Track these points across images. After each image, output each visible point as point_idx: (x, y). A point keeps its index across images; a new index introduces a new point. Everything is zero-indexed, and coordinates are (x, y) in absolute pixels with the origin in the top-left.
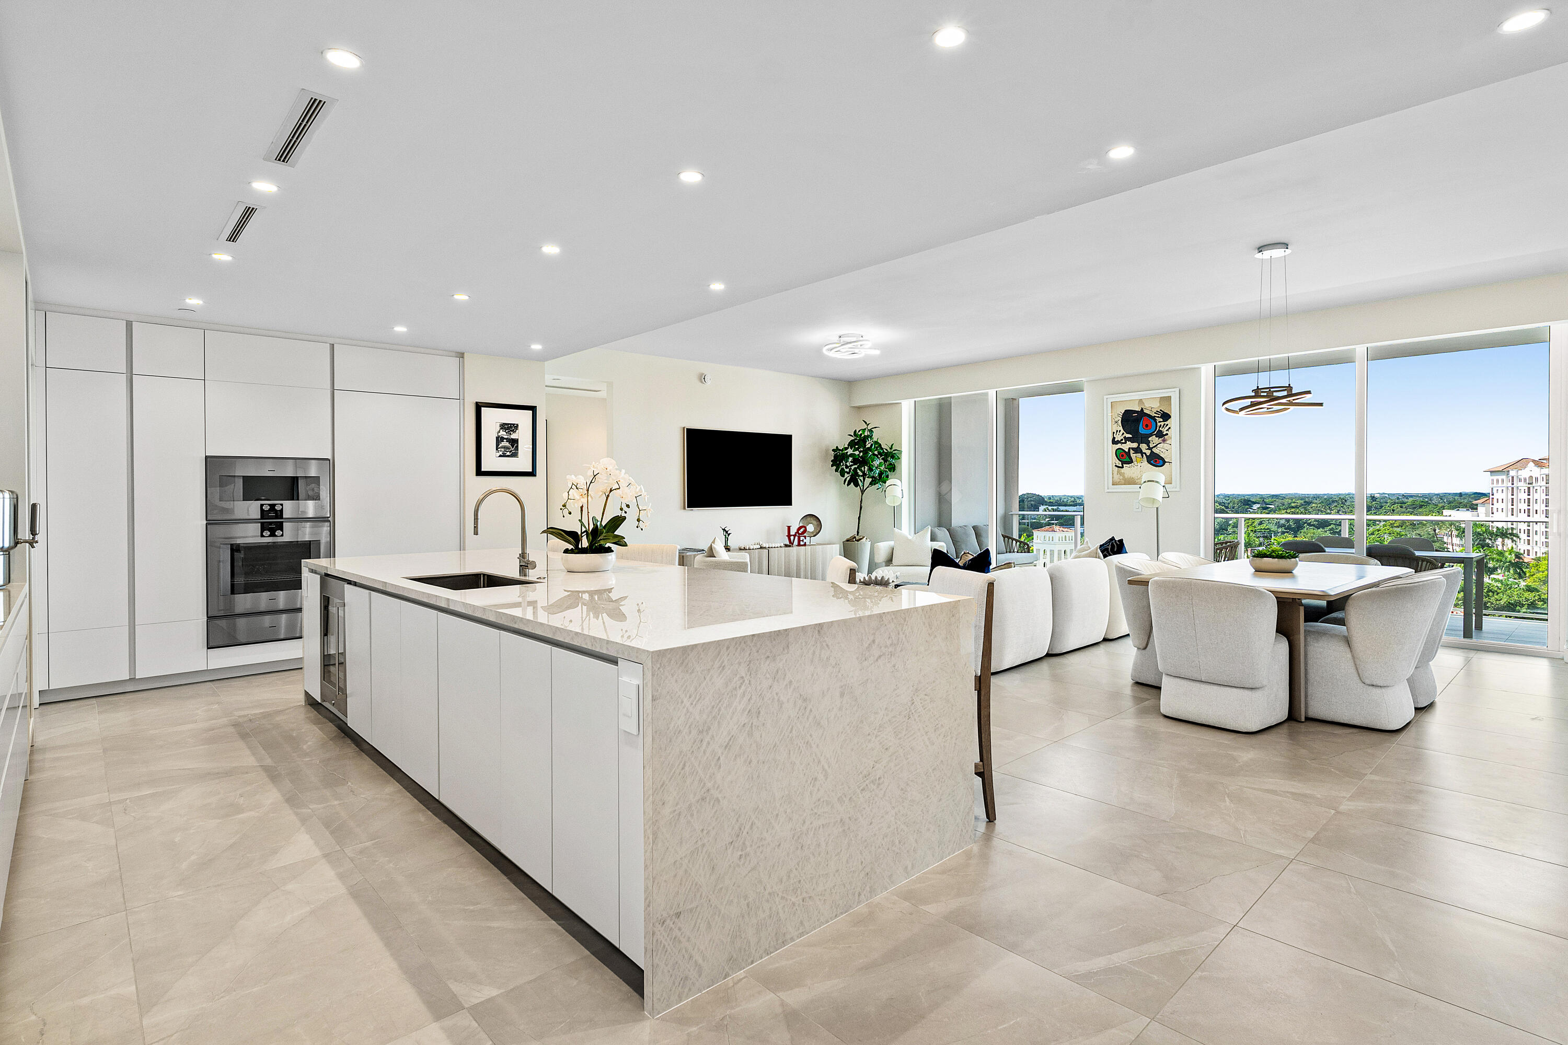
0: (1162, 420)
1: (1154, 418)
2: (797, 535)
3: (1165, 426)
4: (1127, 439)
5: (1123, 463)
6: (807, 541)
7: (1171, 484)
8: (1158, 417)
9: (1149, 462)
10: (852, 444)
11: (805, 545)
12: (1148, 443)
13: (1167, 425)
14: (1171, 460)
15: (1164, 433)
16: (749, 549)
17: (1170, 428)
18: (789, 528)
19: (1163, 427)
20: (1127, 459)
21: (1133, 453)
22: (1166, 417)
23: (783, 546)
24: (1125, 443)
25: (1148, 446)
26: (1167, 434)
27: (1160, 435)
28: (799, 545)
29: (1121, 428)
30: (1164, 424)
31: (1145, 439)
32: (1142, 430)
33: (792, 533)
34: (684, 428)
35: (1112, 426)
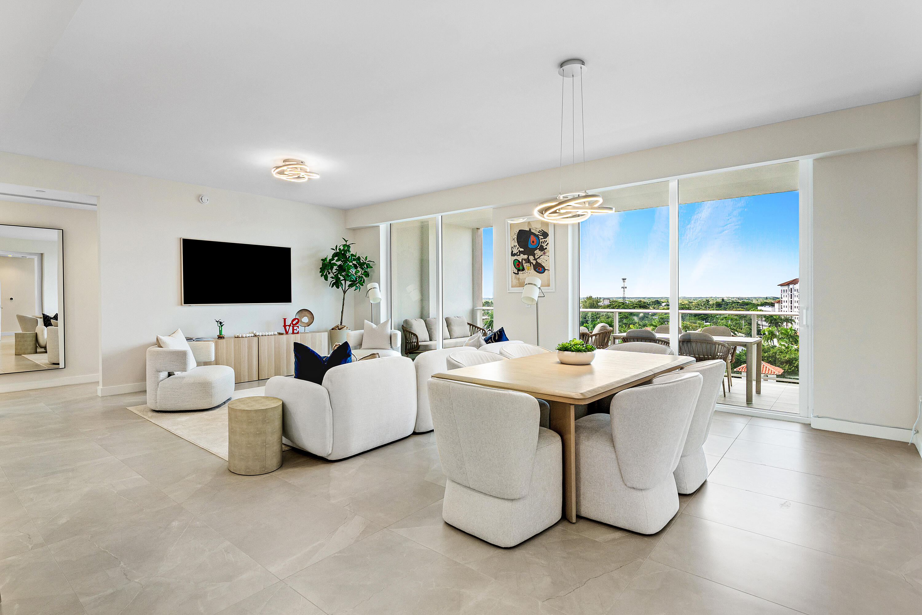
0: (543, 238)
1: (538, 236)
2: (292, 325)
3: (545, 242)
4: (520, 252)
5: (519, 270)
6: (301, 329)
7: (549, 286)
8: (540, 235)
9: (535, 270)
10: (335, 255)
11: (298, 333)
12: (534, 255)
13: (546, 241)
14: (549, 268)
15: (544, 248)
16: (242, 337)
17: (548, 244)
18: (285, 319)
19: (544, 243)
20: (521, 268)
21: (525, 263)
22: (545, 235)
23: (276, 333)
24: (519, 255)
25: (534, 257)
26: (546, 248)
27: (542, 249)
28: (293, 333)
29: (517, 244)
31: (531, 252)
32: (530, 246)
33: (288, 323)
34: (181, 238)
35: (511, 242)
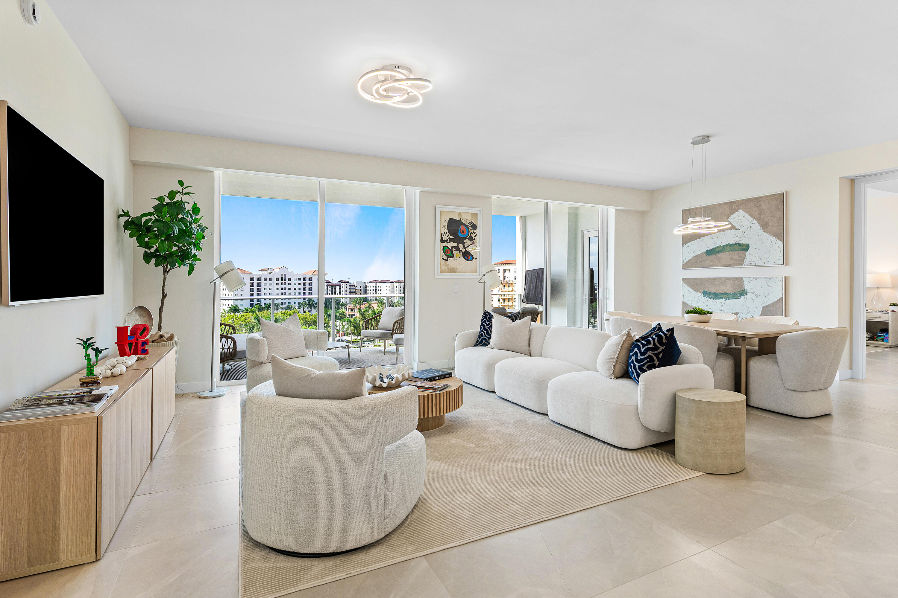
0: (472, 229)
1: (467, 227)
4: (450, 240)
5: (448, 257)
7: (476, 272)
8: (470, 226)
9: (464, 257)
12: (463, 244)
14: (477, 257)
15: (473, 238)
17: (476, 235)
19: (473, 234)
20: (450, 254)
21: (454, 250)
22: (475, 227)
24: (450, 242)
25: (464, 246)
26: (475, 239)
27: (471, 239)
29: (447, 231)
30: (474, 232)
31: (461, 241)
32: (460, 235)
35: (441, 229)
